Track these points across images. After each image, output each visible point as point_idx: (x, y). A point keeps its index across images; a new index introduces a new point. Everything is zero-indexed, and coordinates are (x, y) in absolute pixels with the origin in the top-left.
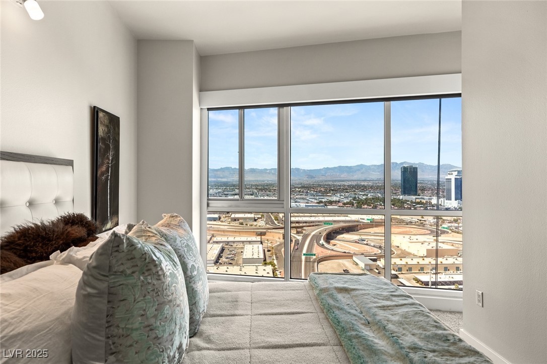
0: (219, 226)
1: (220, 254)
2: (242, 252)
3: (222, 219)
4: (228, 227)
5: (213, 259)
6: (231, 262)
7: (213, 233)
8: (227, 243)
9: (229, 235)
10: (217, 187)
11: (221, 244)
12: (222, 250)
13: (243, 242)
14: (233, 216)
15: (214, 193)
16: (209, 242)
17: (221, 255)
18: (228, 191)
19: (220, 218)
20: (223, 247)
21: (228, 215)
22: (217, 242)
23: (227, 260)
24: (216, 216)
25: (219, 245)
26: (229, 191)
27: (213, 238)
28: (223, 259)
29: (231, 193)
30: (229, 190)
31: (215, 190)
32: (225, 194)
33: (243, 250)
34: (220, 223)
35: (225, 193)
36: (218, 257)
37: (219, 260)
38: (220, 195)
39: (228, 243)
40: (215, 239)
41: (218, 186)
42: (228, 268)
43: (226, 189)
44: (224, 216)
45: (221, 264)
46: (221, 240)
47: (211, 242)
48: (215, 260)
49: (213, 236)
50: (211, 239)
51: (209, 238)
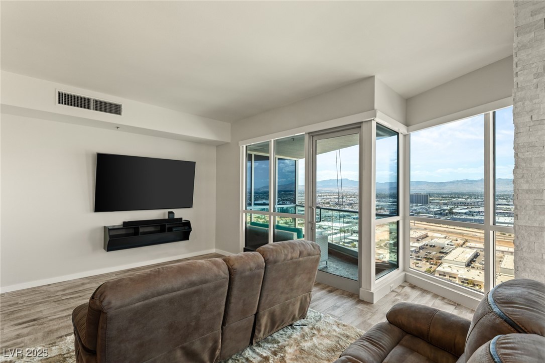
0: (474, 233)
1: (472, 259)
2: (501, 261)
5: (465, 261)
7: (467, 238)
8: (482, 250)
11: (475, 250)
12: (476, 255)
13: (503, 252)
15: (471, 203)
16: (462, 246)
17: (475, 259)
20: (477, 253)
22: (471, 248)
23: (481, 265)
25: (472, 250)
27: (466, 243)
28: (477, 264)
31: (473, 200)
33: (502, 260)
34: (475, 230)
36: (470, 261)
37: (472, 264)
38: (479, 204)
40: (468, 244)
41: (478, 196)
42: (480, 273)
45: (474, 267)
46: (476, 246)
47: (464, 246)
48: (466, 263)
49: (467, 241)
50: (464, 243)
51: (462, 242)
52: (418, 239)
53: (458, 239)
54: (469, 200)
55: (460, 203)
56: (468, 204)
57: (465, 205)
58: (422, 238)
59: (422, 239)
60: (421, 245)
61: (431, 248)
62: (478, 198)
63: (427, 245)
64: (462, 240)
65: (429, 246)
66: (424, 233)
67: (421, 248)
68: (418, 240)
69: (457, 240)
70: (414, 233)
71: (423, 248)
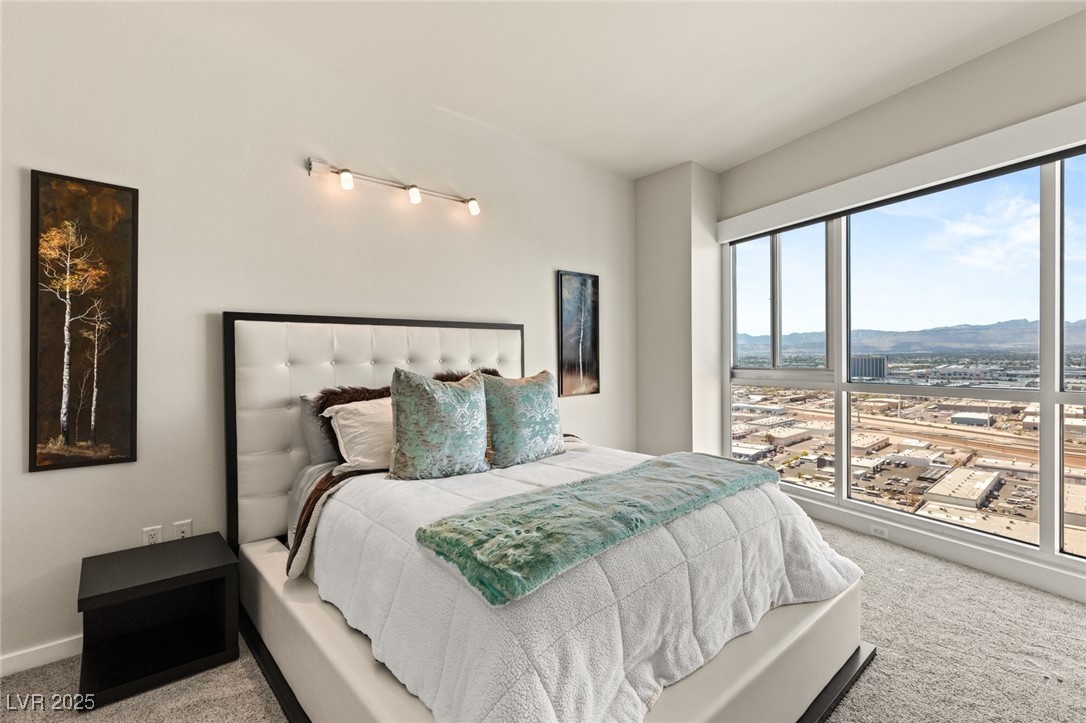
0: (989, 437)
1: (991, 493)
3: (998, 424)
4: (1014, 441)
5: (975, 498)
6: (1020, 511)
7: (975, 448)
8: (1010, 473)
9: (1018, 458)
10: (987, 360)
11: (995, 474)
12: (999, 485)
14: (1029, 419)
15: (978, 373)
17: (996, 493)
18: (1015, 369)
19: (993, 422)
20: (1000, 480)
21: (1015, 417)
22: (985, 468)
23: (1012, 506)
24: (985, 416)
25: (990, 474)
26: (1019, 369)
27: (974, 458)
28: (1001, 503)
29: (1025, 372)
30: (1018, 366)
31: (981, 366)
32: (1008, 375)
34: (992, 431)
35: (1009, 372)
36: (987, 497)
37: (990, 502)
39: (1013, 472)
40: (980, 461)
41: (991, 359)
42: (1011, 522)
43: (1010, 364)
44: (1005, 418)
45: (995, 511)
46: (997, 465)
47: (969, 464)
48: (978, 502)
49: (975, 454)
50: (969, 459)
51: (965, 456)
52: (870, 450)
53: (957, 450)
54: (972, 367)
55: (955, 374)
56: (971, 375)
57: (964, 378)
58: (876, 448)
59: (877, 451)
60: (877, 463)
61: (898, 469)
62: (993, 364)
63: (889, 464)
64: (964, 452)
65: (893, 465)
66: (880, 437)
67: (877, 470)
68: (869, 454)
69: (953, 453)
70: (861, 438)
71: (882, 470)
